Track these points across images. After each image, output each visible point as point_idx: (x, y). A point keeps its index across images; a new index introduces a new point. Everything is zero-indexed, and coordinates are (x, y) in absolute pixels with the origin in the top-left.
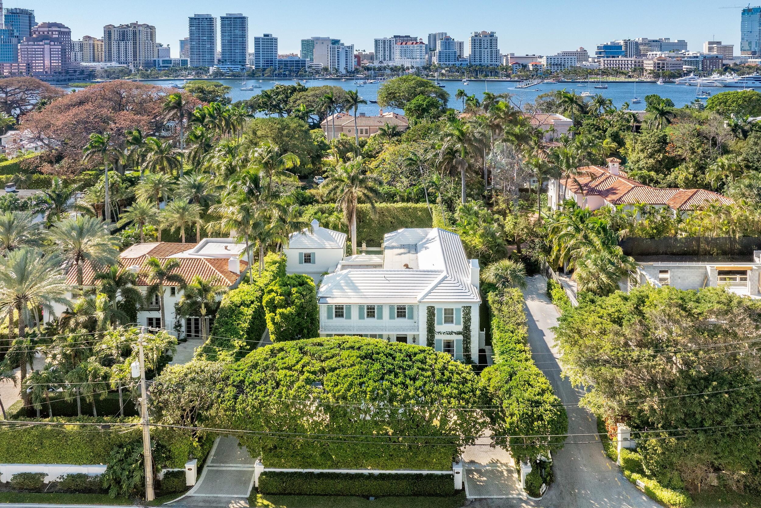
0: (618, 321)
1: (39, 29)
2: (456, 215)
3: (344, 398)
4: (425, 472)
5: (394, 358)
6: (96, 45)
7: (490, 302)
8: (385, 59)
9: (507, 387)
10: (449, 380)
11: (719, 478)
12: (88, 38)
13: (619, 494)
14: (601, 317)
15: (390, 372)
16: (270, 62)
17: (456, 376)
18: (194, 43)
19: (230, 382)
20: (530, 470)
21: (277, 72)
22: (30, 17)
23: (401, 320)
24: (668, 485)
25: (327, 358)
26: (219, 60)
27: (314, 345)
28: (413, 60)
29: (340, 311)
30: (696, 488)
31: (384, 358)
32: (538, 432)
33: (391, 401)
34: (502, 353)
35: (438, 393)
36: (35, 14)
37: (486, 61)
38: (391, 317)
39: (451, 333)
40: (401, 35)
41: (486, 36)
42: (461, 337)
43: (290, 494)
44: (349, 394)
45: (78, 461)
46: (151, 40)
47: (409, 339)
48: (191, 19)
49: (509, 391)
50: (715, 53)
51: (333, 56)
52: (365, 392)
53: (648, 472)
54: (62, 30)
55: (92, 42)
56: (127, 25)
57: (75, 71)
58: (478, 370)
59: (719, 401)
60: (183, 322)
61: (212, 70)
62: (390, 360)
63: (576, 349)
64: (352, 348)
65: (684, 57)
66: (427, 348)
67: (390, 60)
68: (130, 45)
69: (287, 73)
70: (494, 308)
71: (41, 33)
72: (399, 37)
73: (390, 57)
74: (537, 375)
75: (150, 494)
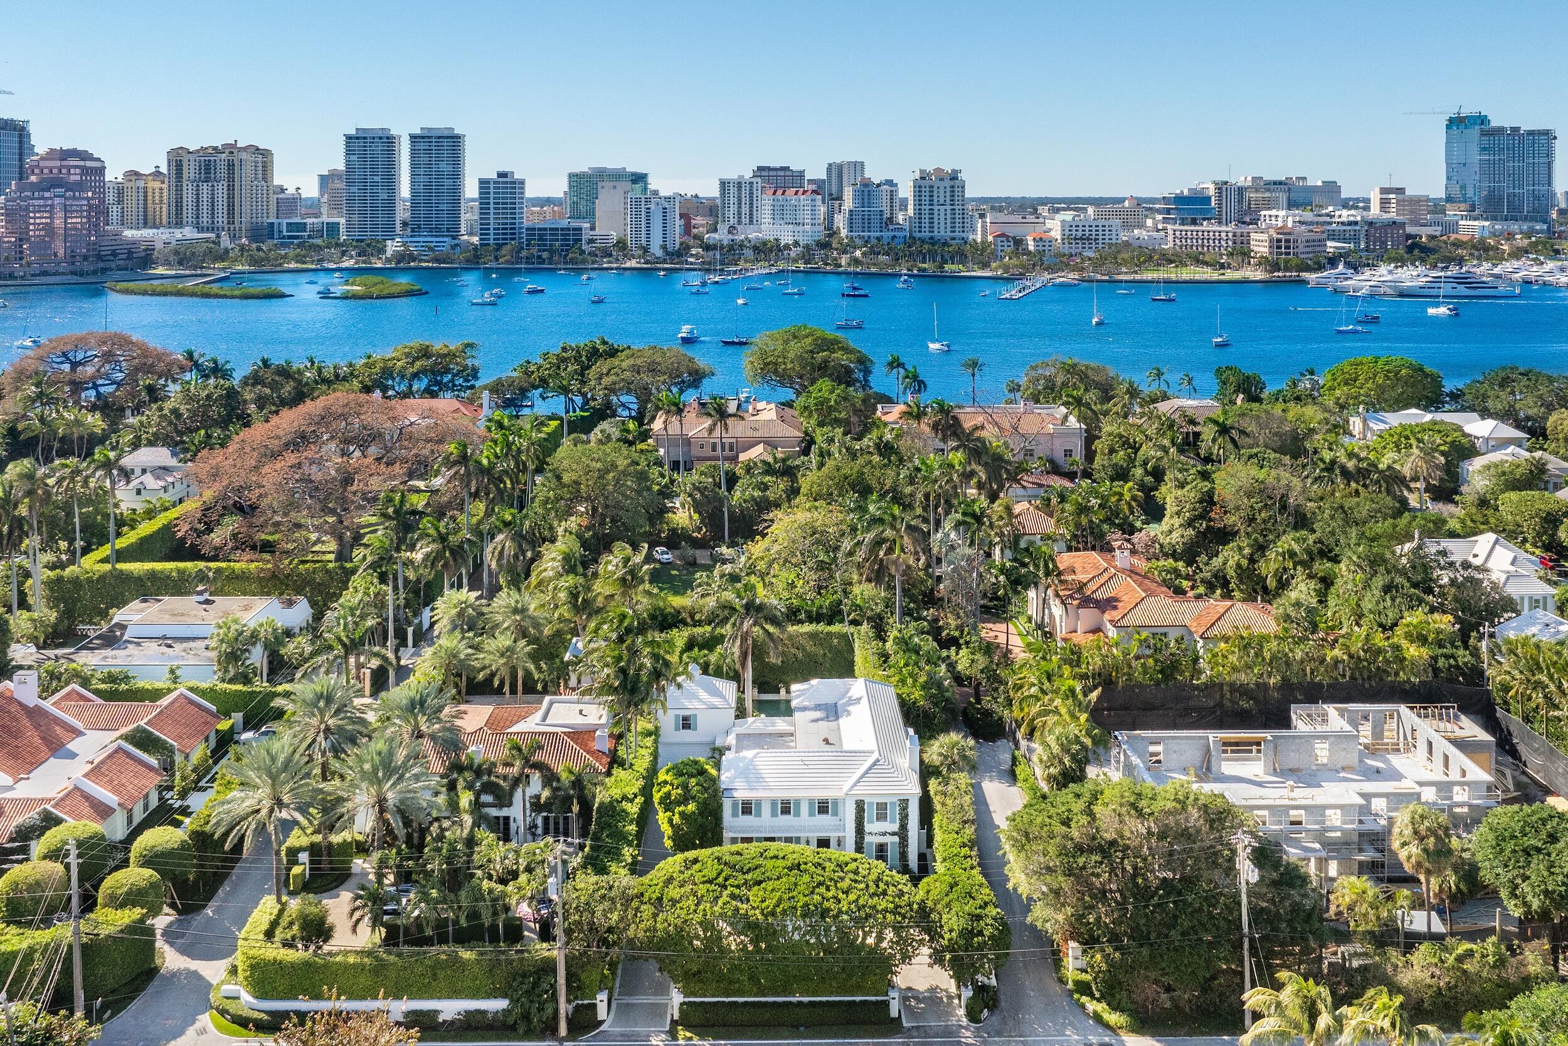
0: (1066, 823)
1: (42, 164)
2: (888, 645)
3: (773, 914)
4: (858, 999)
5: (824, 869)
6: (150, 190)
7: (932, 793)
8: (740, 223)
9: (947, 899)
10: (884, 893)
11: (1172, 999)
12: (134, 175)
13: (1064, 1018)
14: (1050, 817)
15: (820, 884)
16: (509, 231)
17: (892, 888)
18: (355, 189)
19: (645, 899)
20: (971, 993)
21: (524, 253)
22: (20, 136)
23: (823, 817)
24: (1115, 1007)
25: (749, 870)
26: (405, 224)
27: (732, 854)
28: (797, 228)
29: (747, 808)
30: (1147, 1012)
31: (813, 869)
32: (977, 949)
33: (823, 917)
34: (945, 860)
35: (874, 907)
36: (32, 129)
37: (942, 231)
38: (811, 814)
39: (884, 834)
40: (772, 165)
41: (942, 180)
42: (896, 839)
43: (713, 1026)
44: (778, 910)
45: (474, 995)
46: (265, 179)
47: (833, 843)
48: (349, 138)
49: (948, 905)
50: (1392, 215)
51: (638, 216)
52: (795, 908)
53: (1097, 995)
54: (89, 164)
55: (141, 184)
56: (215, 148)
57: (114, 254)
58: (915, 881)
59: (1163, 910)
60: (539, 822)
61: (392, 247)
62: (819, 871)
63: (1023, 855)
64: (776, 857)
65: (1330, 223)
66: (858, 856)
67: (751, 222)
68: (221, 190)
69: (545, 255)
70: (937, 800)
71: (46, 171)
72: (769, 169)
73: (751, 217)
74: (981, 885)
75: (563, 1030)
